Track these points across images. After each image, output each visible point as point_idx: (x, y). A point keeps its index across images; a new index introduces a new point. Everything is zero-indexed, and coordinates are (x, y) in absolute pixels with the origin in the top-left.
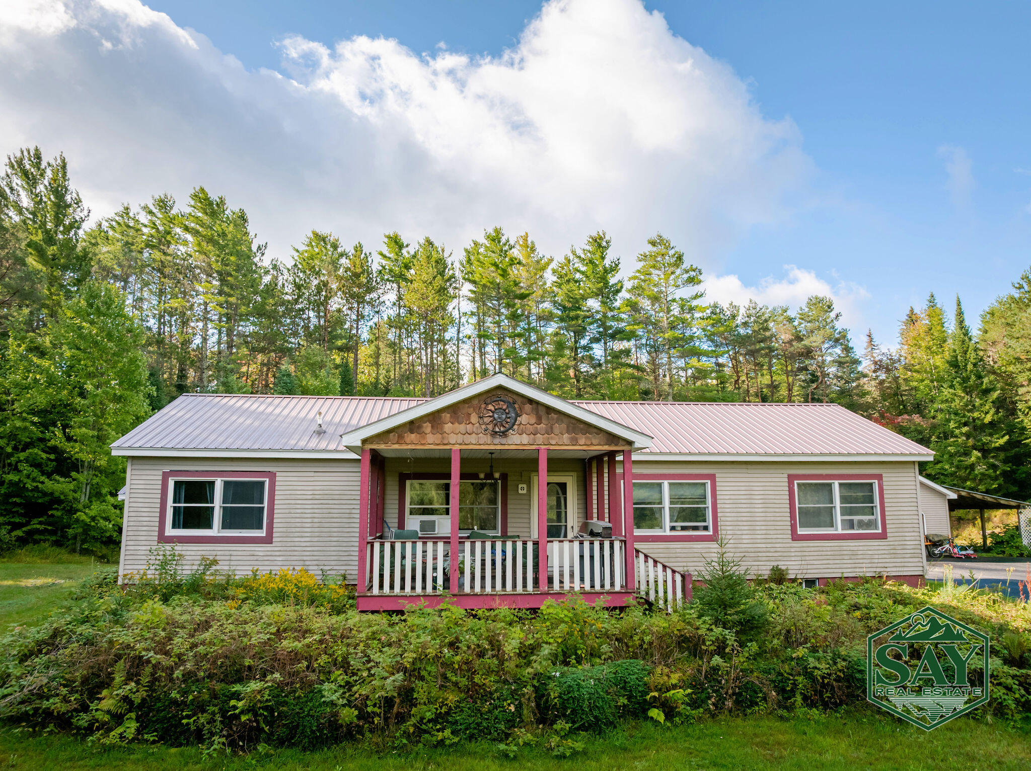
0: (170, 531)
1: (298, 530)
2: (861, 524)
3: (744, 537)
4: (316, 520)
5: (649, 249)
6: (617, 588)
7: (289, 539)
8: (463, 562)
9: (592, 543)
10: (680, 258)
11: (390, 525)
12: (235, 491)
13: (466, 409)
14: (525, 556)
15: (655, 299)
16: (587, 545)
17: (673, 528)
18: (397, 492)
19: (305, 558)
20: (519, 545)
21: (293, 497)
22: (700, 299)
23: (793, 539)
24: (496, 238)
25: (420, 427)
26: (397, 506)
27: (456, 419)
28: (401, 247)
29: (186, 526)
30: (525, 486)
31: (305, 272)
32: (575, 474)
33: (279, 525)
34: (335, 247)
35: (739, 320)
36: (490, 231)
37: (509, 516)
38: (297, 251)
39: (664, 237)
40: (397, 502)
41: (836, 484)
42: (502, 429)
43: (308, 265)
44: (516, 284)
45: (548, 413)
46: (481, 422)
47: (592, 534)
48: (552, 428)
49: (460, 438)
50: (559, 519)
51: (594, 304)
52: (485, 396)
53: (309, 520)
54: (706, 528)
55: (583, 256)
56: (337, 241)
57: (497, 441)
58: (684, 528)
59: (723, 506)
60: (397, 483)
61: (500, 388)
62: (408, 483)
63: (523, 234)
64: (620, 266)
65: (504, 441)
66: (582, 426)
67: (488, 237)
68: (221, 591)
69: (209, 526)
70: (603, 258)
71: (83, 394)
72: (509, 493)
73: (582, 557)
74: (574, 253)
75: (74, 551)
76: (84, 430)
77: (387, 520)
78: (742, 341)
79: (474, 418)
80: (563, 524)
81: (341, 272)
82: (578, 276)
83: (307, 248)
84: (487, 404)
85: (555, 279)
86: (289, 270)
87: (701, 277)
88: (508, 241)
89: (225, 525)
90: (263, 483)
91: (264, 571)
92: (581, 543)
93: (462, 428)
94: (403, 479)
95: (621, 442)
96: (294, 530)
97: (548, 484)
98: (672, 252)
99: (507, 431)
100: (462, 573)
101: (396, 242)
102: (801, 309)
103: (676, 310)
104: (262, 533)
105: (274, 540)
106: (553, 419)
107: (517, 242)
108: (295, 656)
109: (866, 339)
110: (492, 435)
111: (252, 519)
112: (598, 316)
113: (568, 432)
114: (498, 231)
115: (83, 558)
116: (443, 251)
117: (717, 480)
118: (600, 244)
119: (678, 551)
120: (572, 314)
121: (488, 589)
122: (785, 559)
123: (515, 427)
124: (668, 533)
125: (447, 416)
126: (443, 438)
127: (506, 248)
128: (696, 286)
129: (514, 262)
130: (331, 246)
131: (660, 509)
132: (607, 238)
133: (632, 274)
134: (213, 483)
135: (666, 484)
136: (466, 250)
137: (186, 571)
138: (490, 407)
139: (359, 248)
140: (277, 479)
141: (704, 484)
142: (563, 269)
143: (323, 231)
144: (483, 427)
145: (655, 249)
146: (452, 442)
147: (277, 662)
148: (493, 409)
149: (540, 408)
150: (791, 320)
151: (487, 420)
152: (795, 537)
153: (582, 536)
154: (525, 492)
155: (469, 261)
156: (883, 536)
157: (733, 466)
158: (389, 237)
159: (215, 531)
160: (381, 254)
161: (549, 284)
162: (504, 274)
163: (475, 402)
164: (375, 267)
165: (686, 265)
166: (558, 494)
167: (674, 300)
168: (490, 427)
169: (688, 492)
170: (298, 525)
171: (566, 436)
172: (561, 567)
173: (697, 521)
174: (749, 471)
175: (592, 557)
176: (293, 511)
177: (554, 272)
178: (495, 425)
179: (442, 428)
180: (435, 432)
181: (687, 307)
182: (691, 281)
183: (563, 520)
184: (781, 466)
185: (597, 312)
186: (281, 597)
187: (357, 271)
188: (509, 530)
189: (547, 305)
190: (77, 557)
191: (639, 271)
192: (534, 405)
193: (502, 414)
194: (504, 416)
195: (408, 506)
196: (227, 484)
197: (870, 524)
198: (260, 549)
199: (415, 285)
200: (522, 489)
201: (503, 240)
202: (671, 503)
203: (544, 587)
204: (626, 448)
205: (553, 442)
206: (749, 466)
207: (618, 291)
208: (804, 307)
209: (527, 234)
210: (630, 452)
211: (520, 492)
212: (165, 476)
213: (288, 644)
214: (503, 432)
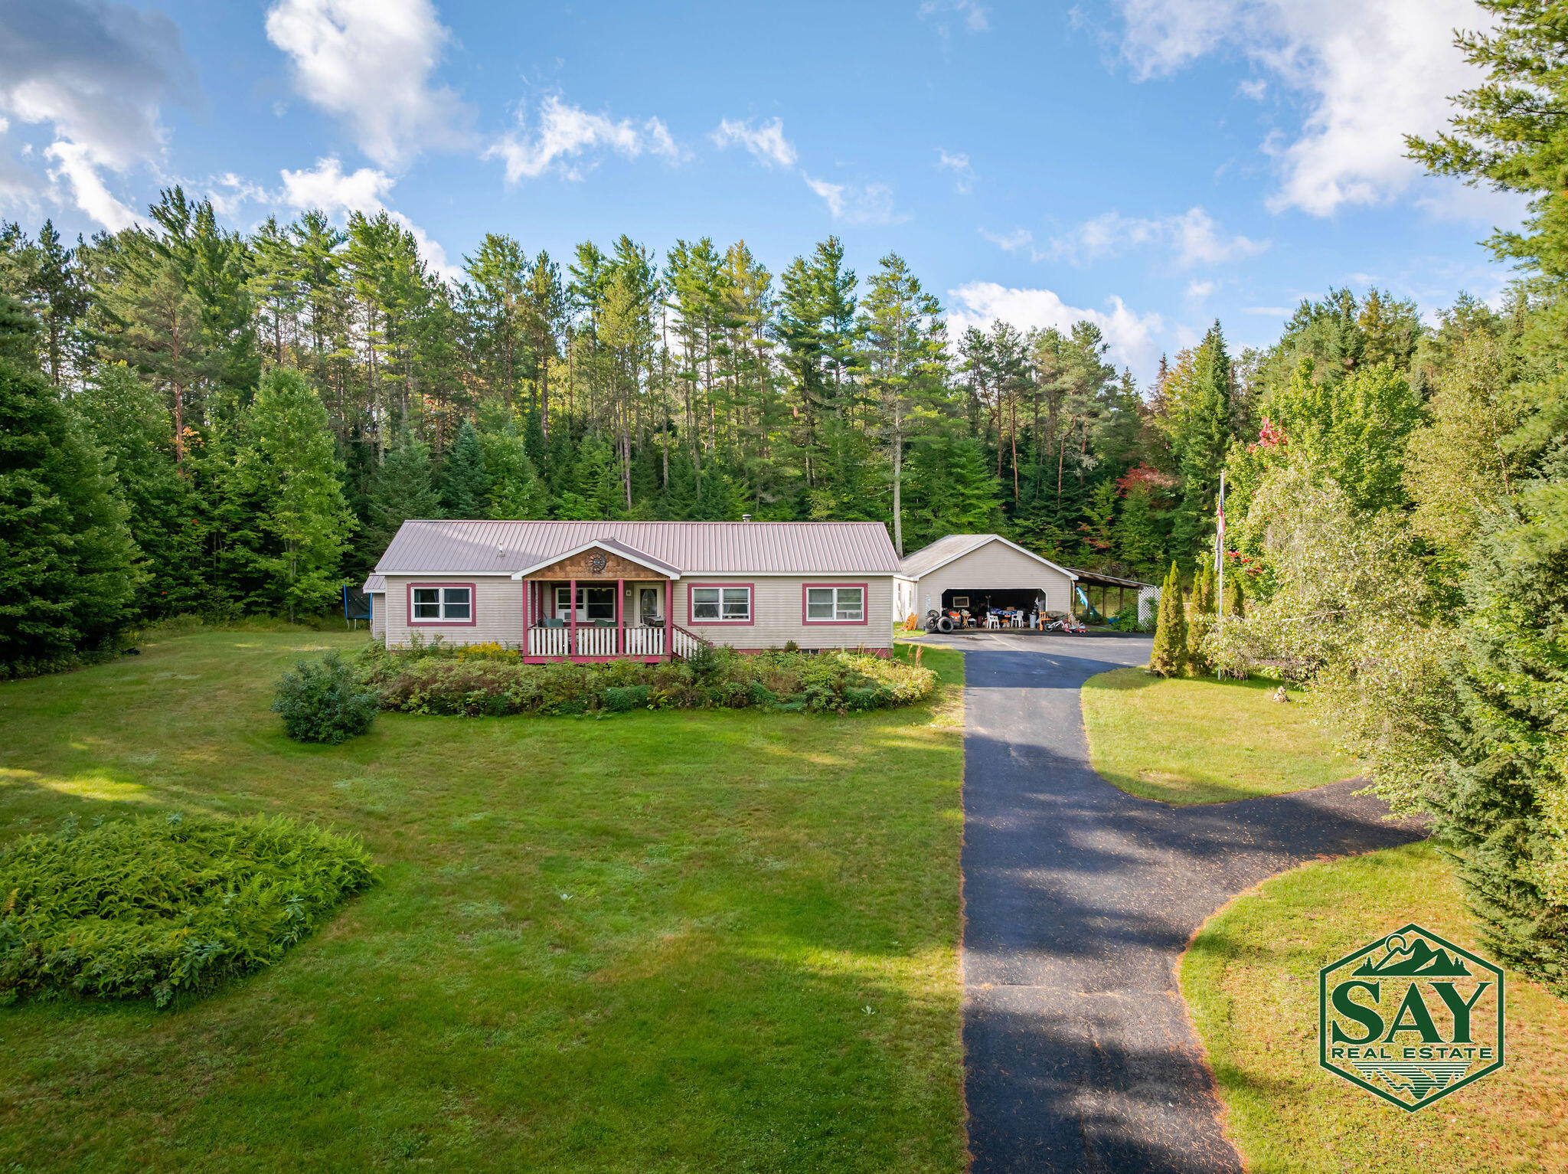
0: (414, 619)
1: (490, 617)
2: (851, 616)
3: (771, 623)
4: (501, 612)
5: (882, 269)
6: (661, 653)
7: (485, 624)
8: (578, 639)
9: (647, 630)
10: (915, 285)
11: (546, 616)
12: (451, 595)
14: (611, 636)
17: (725, 617)
18: (551, 596)
19: (496, 635)
20: (608, 631)
21: (487, 598)
23: (803, 624)
24: (703, 251)
25: (553, 569)
26: (551, 604)
27: (572, 564)
28: (596, 260)
29: (423, 616)
33: (480, 615)
34: (514, 254)
36: (697, 242)
38: (469, 261)
39: (898, 258)
40: (551, 601)
41: (835, 590)
42: (598, 569)
48: (626, 568)
49: (574, 574)
52: (588, 552)
54: (746, 617)
56: (517, 245)
57: (595, 575)
58: (731, 617)
59: (758, 603)
61: (596, 547)
62: (557, 589)
63: (737, 242)
64: (853, 281)
65: (599, 576)
66: (642, 567)
68: (450, 654)
69: (436, 615)
70: (835, 270)
71: (283, 480)
75: (289, 620)
76: (287, 513)
77: (545, 613)
79: (583, 564)
83: (480, 257)
88: (717, 255)
89: (447, 616)
90: (468, 590)
91: (471, 643)
92: (642, 630)
93: (576, 568)
94: (554, 587)
96: (488, 618)
98: (905, 276)
99: (601, 570)
100: (578, 645)
101: (589, 254)
104: (469, 620)
105: (477, 624)
107: (729, 253)
108: (493, 682)
111: (463, 611)
114: (706, 243)
115: (297, 627)
116: (644, 252)
117: (755, 587)
118: (832, 254)
119: (728, 631)
121: (592, 653)
122: (797, 636)
123: (605, 568)
124: (721, 620)
125: (567, 563)
126: (564, 575)
127: (714, 264)
129: (724, 283)
130: (510, 254)
131: (717, 605)
132: (839, 246)
134: (438, 590)
135: (721, 590)
137: (427, 643)
139: (544, 259)
140: (477, 588)
141: (746, 590)
143: (500, 232)
144: (588, 568)
145: (888, 271)
146: (571, 576)
147: (485, 684)
149: (619, 558)
156: (865, 623)
157: (765, 578)
158: (580, 248)
159: (441, 619)
160: (572, 268)
162: (714, 297)
164: (565, 284)
165: (922, 292)
166: (652, 596)
168: (592, 568)
169: (735, 595)
172: (631, 642)
173: (740, 613)
174: (777, 581)
176: (487, 607)
179: (565, 569)
180: (561, 571)
184: (799, 579)
186: (484, 656)
187: (541, 291)
190: (293, 626)
191: (870, 296)
192: (616, 557)
194: (599, 562)
195: (557, 604)
196: (446, 591)
197: (858, 615)
198: (469, 630)
201: (712, 254)
202: (725, 601)
203: (621, 653)
205: (626, 576)
209: (741, 244)
212: (409, 587)
213: (490, 676)
214: (599, 571)
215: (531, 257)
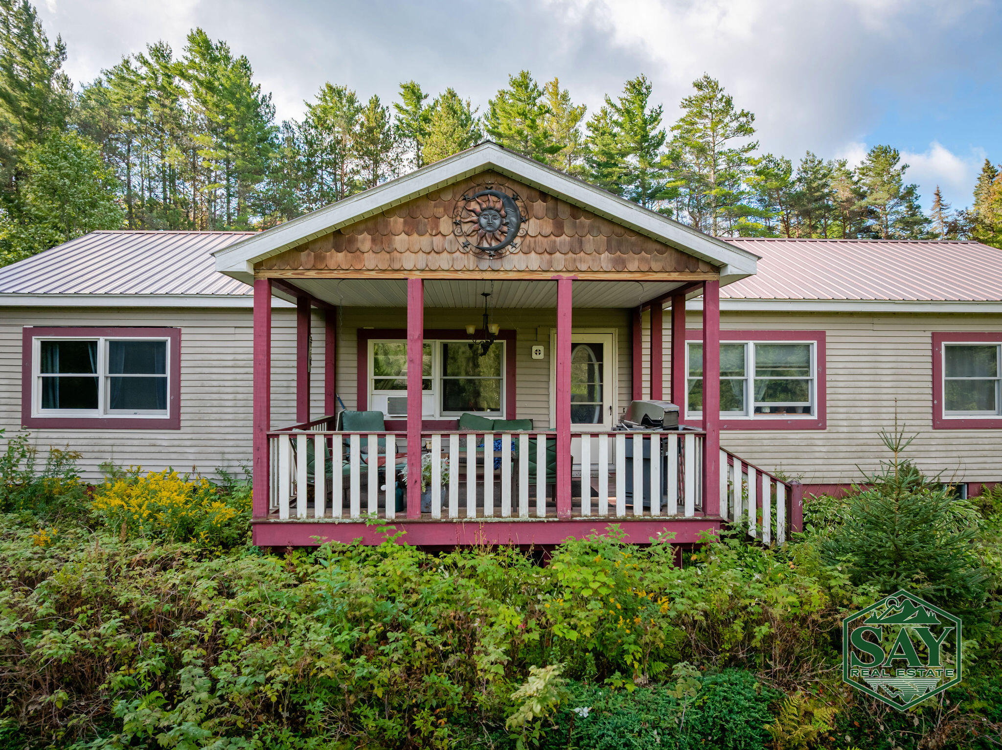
0: (38, 412)
1: (215, 410)
3: (863, 423)
4: (240, 396)
5: (695, 92)
6: (689, 513)
7: (203, 423)
8: (429, 468)
9: (647, 438)
10: (729, 102)
11: (346, 404)
12: (124, 356)
13: (431, 209)
14: (533, 458)
15: (701, 151)
16: (638, 441)
17: (758, 410)
18: (355, 357)
19: (227, 450)
20: (524, 441)
21: (206, 363)
22: (753, 151)
23: (935, 427)
24: (523, 83)
25: (352, 241)
26: (355, 377)
27: (413, 227)
28: (419, 98)
29: (64, 405)
30: (541, 348)
31: (316, 128)
32: (615, 331)
33: (189, 403)
34: (351, 101)
35: (794, 176)
36: (517, 76)
37: (518, 391)
38: (310, 106)
39: (712, 78)
40: (355, 371)
42: (494, 244)
43: (320, 121)
44: (545, 135)
45: (575, 217)
46: (458, 231)
47: (647, 422)
48: (581, 242)
49: (421, 260)
50: (591, 397)
51: (632, 160)
52: (463, 187)
53: (230, 397)
54: (807, 410)
55: (619, 106)
56: (354, 95)
57: (485, 264)
58: (774, 410)
59: (834, 378)
60: (355, 344)
61: (491, 171)
62: (371, 343)
63: (553, 80)
64: (662, 116)
65: (496, 265)
66: (633, 238)
67: (514, 83)
69: (94, 405)
70: (643, 107)
72: (518, 358)
73: (629, 460)
74: (608, 101)
77: (342, 397)
78: (795, 201)
79: (445, 225)
80: (597, 403)
81: (357, 128)
82: (616, 130)
83: (319, 102)
84: (467, 200)
85: (590, 134)
86: (299, 127)
87: (753, 125)
88: (536, 86)
90: (163, 344)
92: (629, 438)
93: (424, 241)
94: (363, 337)
95: (702, 267)
96: (209, 410)
97: (574, 346)
98: (720, 96)
99: (503, 247)
100: (428, 485)
101: (414, 93)
102: (863, 163)
103: (722, 165)
104: (164, 415)
105: (182, 424)
106: (582, 226)
107: (545, 89)
109: (935, 198)
110: (476, 255)
111: (152, 394)
112: (637, 172)
113: (609, 249)
114: (525, 76)
116: (469, 105)
117: (828, 339)
118: (639, 91)
119: (766, 442)
120: (605, 171)
121: (471, 512)
122: (922, 454)
123: (518, 240)
124: (752, 416)
125: (397, 222)
126: (392, 260)
127: (535, 94)
128: (747, 136)
129: (544, 111)
130: (348, 101)
131: (741, 382)
132: (648, 83)
133: (674, 124)
134: (94, 344)
135: (751, 345)
136: (490, 102)
138: (474, 206)
139: (376, 102)
140: (183, 337)
141: (807, 347)
142: (599, 122)
143: (337, 84)
144: (462, 240)
145: (701, 93)
146: (408, 265)
148: (478, 208)
149: (561, 207)
150: (849, 175)
151: (466, 228)
152: (938, 424)
153: (630, 426)
154: (541, 357)
155: (494, 114)
157: (851, 320)
158: (405, 87)
159: (103, 412)
160: (397, 106)
161: (582, 140)
162: (533, 126)
163: (448, 197)
164: (393, 122)
165: (736, 110)
166: (590, 359)
167: (721, 153)
168: (473, 240)
169: (783, 358)
170: (215, 403)
171: (605, 256)
172: (595, 465)
173: (792, 400)
174: (876, 327)
175: (647, 461)
176: (206, 383)
177: (589, 126)
178: (483, 237)
179: (390, 242)
180: (377, 249)
181: (736, 159)
182: (744, 130)
183: (597, 396)
184: (923, 321)
185: (636, 168)
187: (371, 125)
188: (518, 411)
189: (580, 162)
191: (683, 120)
192: (551, 203)
193: (494, 217)
194: (497, 222)
195: (371, 377)
196: (113, 345)
198: (163, 437)
199: (434, 138)
200: (538, 352)
201: (531, 86)
202: (758, 373)
203: (565, 511)
204: (710, 277)
205: (583, 267)
206: (876, 320)
207: (659, 144)
208: (865, 161)
209: (557, 80)
210: (716, 285)
211: (534, 356)
212: (28, 335)
214: (496, 250)
215: (363, 101)
